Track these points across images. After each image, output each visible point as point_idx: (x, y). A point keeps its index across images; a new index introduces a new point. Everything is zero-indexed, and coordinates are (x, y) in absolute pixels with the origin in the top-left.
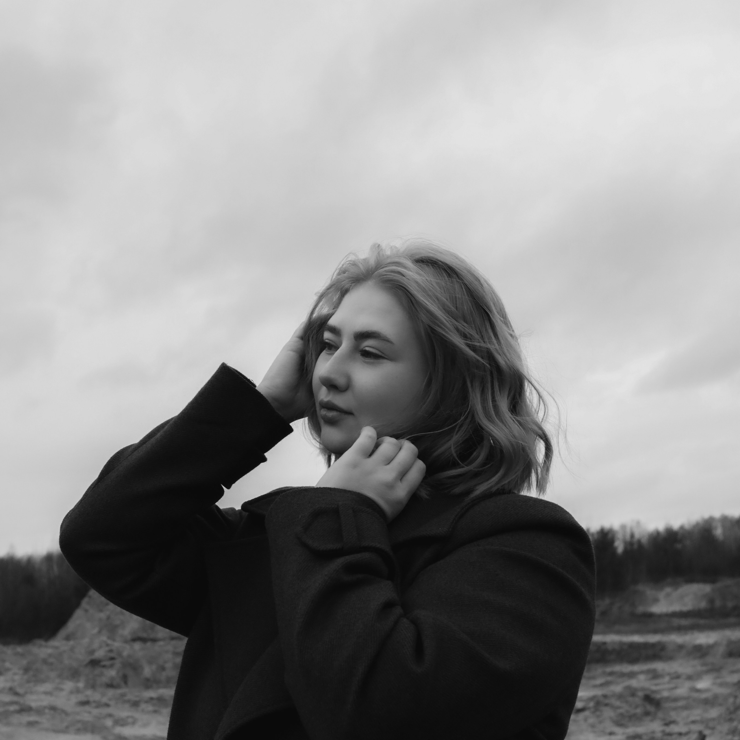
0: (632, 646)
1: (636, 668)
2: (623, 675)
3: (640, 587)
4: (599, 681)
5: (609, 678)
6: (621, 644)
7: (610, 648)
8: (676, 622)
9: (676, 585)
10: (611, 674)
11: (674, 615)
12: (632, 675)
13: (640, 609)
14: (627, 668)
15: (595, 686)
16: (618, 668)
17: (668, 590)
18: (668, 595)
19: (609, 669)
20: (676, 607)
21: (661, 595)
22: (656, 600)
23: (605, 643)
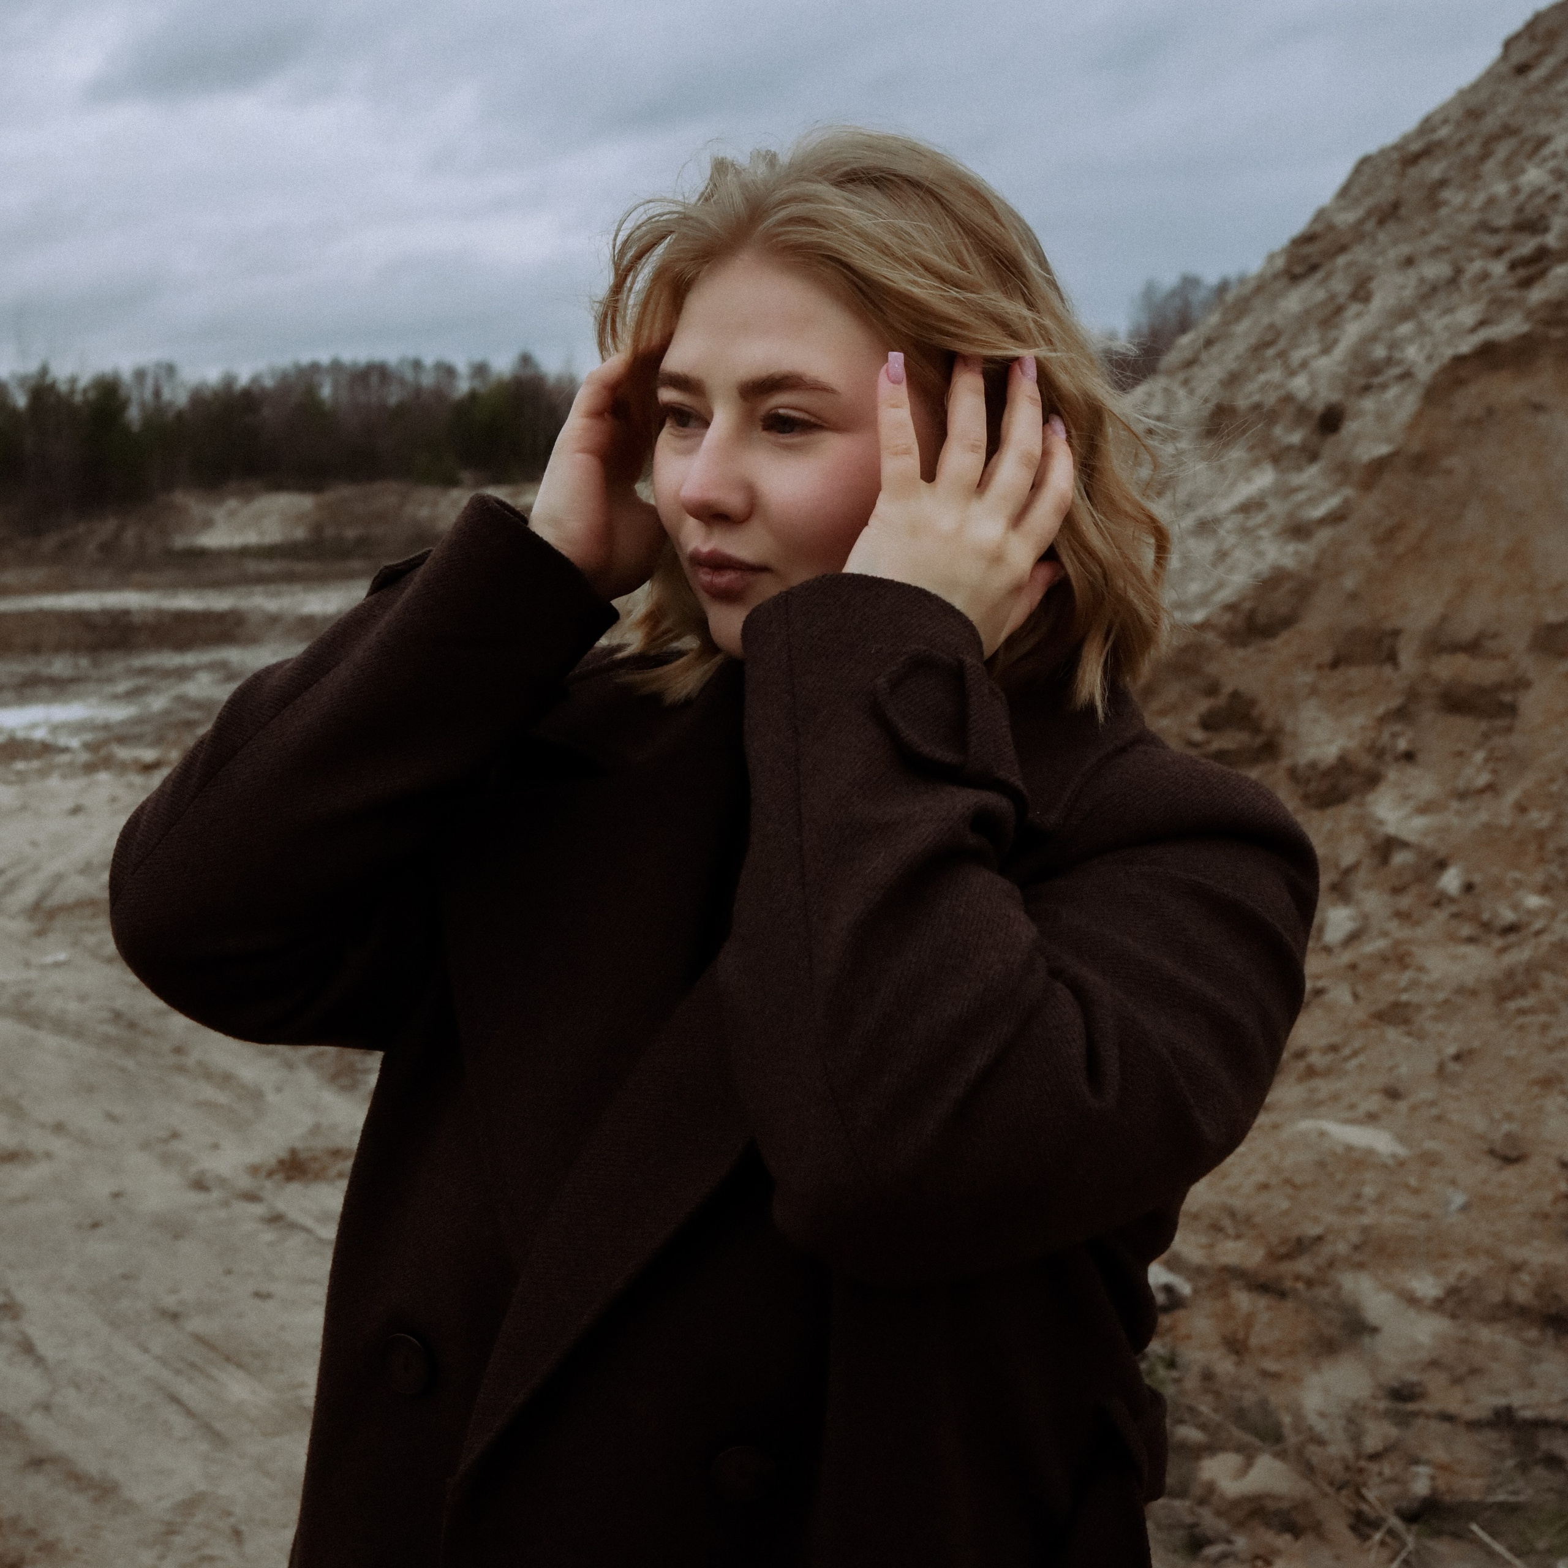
0: (182, 618)
1: (189, 659)
2: (167, 674)
3: (179, 497)
4: (122, 687)
5: (142, 681)
6: (160, 613)
7: (136, 620)
8: (251, 566)
9: (248, 495)
10: (144, 671)
11: (245, 552)
12: (183, 674)
13: (180, 542)
14: (171, 660)
15: (116, 697)
16: (152, 659)
17: (232, 503)
18: (232, 514)
19: (137, 662)
20: (251, 538)
21: (219, 513)
22: (208, 524)
23: (126, 613)
